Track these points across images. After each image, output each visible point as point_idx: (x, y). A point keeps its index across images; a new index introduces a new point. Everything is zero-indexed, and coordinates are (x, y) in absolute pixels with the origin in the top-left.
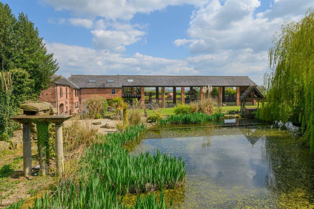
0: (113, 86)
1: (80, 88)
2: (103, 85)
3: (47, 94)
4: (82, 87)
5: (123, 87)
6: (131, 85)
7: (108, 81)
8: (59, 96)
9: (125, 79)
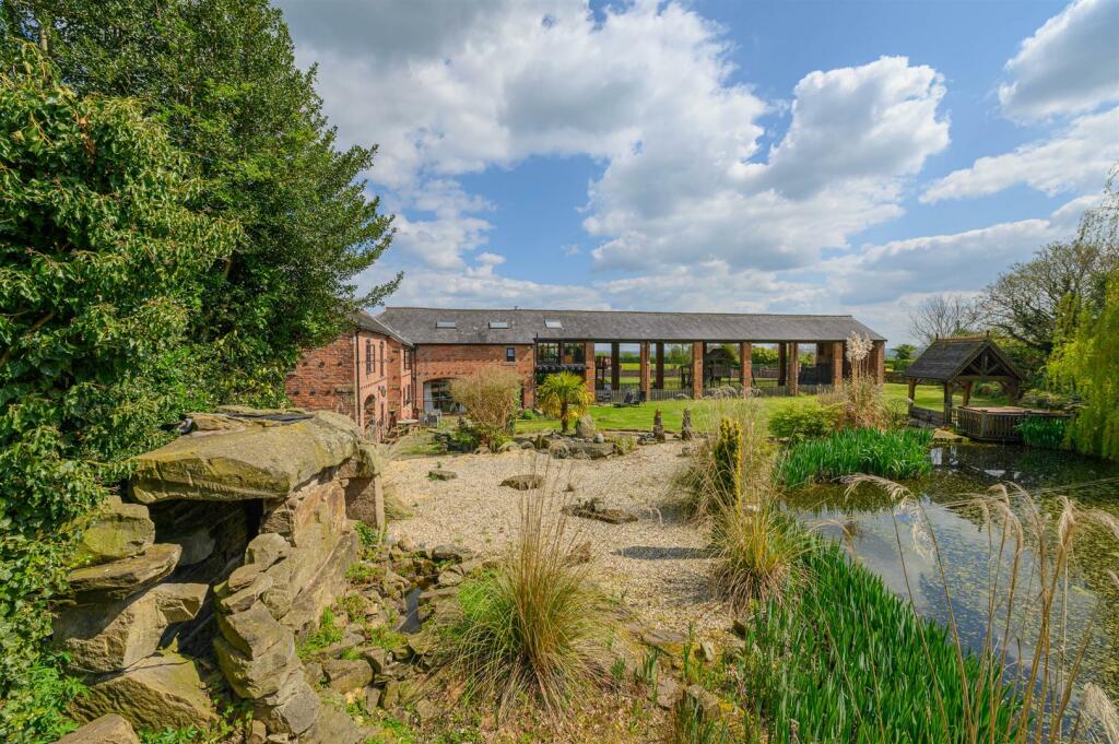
0: (510, 339)
1: (416, 345)
2: (480, 334)
3: (322, 364)
4: (421, 340)
5: (537, 340)
6: (558, 336)
7: (493, 325)
8: (363, 367)
9: (538, 320)
